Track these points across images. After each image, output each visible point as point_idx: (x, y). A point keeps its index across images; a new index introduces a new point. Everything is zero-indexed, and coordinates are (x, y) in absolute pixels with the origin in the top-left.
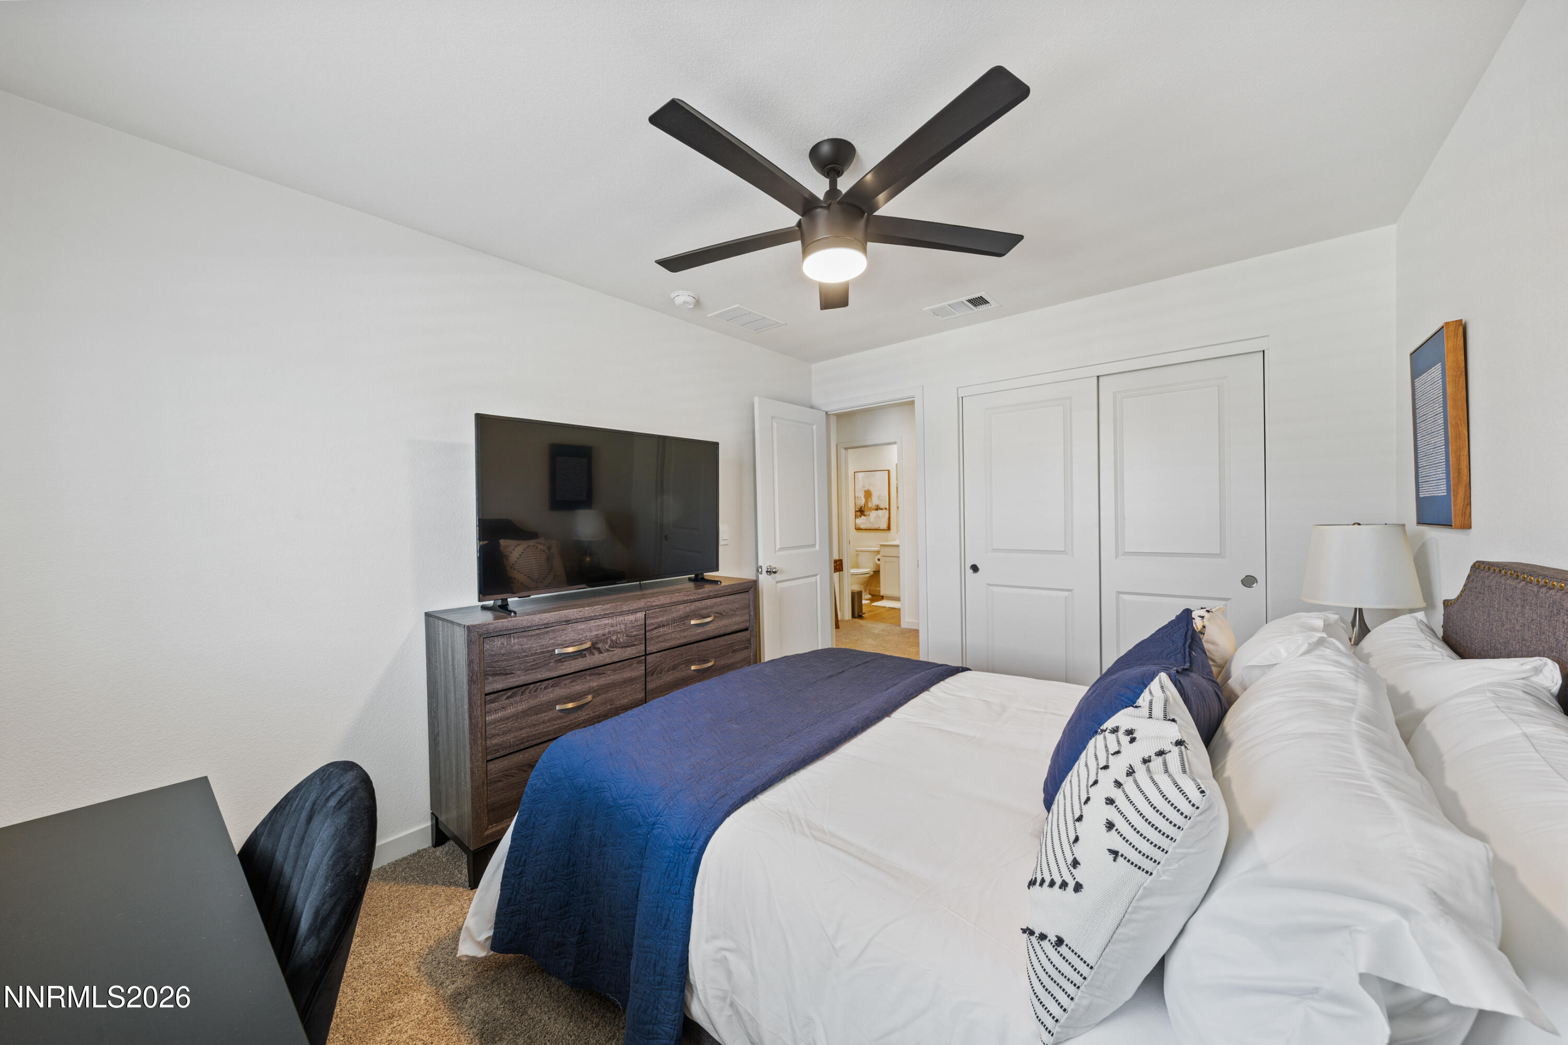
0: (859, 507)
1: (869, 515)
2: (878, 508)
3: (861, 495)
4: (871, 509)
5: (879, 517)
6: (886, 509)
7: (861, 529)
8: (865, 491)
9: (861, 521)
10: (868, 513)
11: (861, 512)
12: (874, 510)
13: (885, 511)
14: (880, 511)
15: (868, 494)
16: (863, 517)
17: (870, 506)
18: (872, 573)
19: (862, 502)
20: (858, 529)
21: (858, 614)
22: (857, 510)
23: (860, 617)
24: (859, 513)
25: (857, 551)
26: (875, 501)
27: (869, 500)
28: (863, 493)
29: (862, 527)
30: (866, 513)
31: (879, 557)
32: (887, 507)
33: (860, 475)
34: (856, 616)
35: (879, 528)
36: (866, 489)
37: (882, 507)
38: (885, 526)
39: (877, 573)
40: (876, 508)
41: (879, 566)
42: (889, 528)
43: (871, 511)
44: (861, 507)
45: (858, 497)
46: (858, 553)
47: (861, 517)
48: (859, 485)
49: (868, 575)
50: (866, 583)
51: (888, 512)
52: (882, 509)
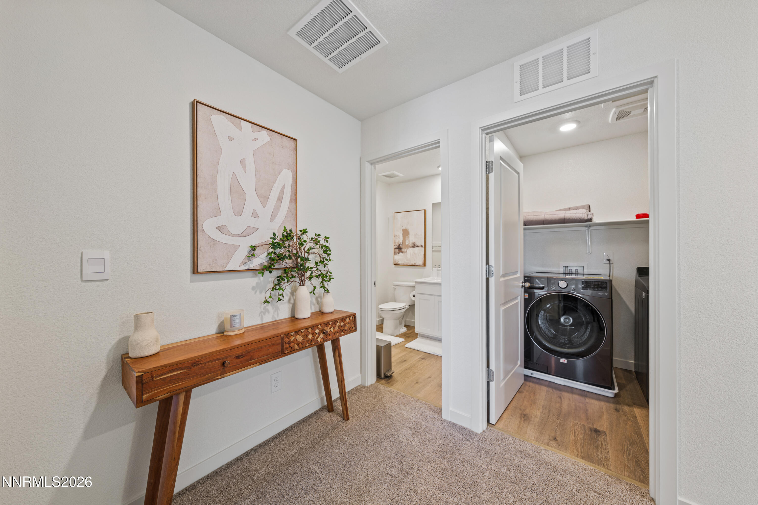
0: (398, 245)
1: (406, 252)
2: (414, 246)
3: (399, 233)
4: (408, 247)
5: (415, 254)
6: (422, 246)
7: (399, 265)
8: (403, 230)
9: (400, 258)
10: (406, 250)
11: (399, 249)
12: (410, 247)
13: (420, 248)
14: (416, 249)
15: (406, 233)
16: (401, 253)
17: (407, 244)
18: (407, 307)
19: (400, 240)
20: (396, 264)
21: (385, 374)
22: (396, 247)
23: (388, 378)
24: (397, 250)
25: (394, 285)
26: (411, 239)
27: (407, 238)
28: (402, 232)
29: (400, 262)
30: (403, 250)
31: (414, 293)
32: (423, 245)
33: (398, 216)
34: (383, 376)
35: (415, 264)
36: (404, 228)
37: (418, 244)
38: (420, 262)
39: (412, 307)
40: (413, 245)
41: (414, 301)
42: (424, 265)
43: (408, 248)
44: (399, 245)
45: (396, 236)
46: (395, 287)
47: (399, 253)
48: (398, 225)
49: (404, 310)
50: (402, 317)
51: (424, 249)
52: (418, 247)
